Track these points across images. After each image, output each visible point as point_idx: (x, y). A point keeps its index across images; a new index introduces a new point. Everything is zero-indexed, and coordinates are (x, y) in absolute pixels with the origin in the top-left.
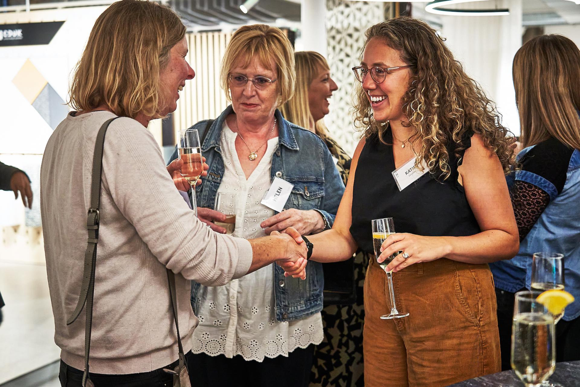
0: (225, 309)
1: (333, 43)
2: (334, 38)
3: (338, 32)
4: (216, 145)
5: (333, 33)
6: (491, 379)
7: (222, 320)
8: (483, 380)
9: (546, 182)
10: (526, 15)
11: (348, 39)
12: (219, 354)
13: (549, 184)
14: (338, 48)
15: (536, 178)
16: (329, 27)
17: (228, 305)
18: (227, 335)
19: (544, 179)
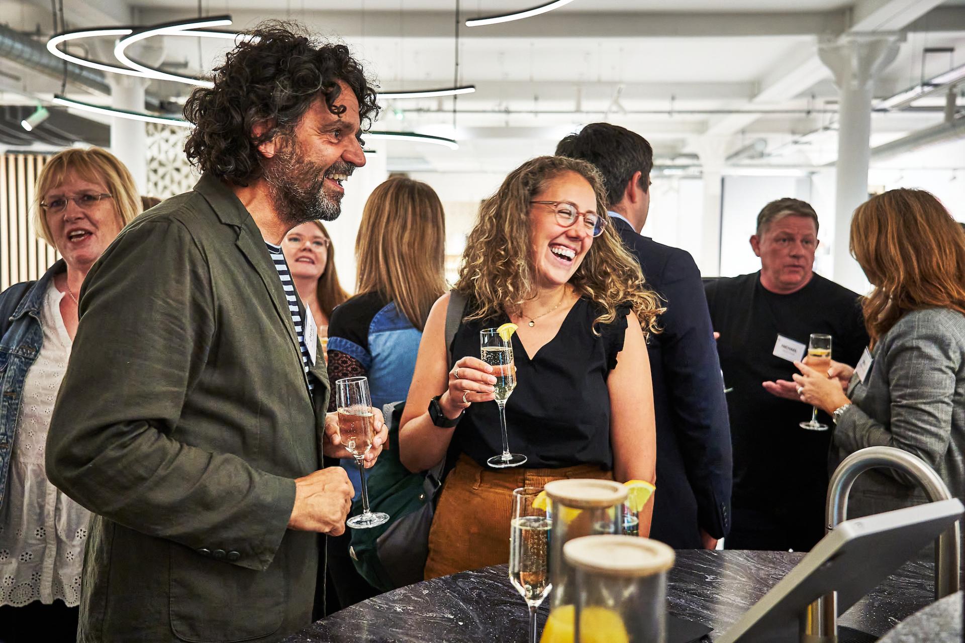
0: (37, 534)
1: (154, 178)
2: (155, 171)
3: (161, 164)
4: (33, 309)
5: (155, 165)
6: (384, 600)
7: (33, 551)
8: (375, 602)
9: (353, 346)
10: (390, 159)
11: (175, 173)
12: (31, 601)
13: (357, 348)
14: (161, 184)
15: (341, 341)
16: (149, 157)
17: (42, 529)
18: (42, 572)
19: (349, 342)
